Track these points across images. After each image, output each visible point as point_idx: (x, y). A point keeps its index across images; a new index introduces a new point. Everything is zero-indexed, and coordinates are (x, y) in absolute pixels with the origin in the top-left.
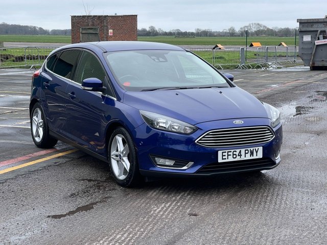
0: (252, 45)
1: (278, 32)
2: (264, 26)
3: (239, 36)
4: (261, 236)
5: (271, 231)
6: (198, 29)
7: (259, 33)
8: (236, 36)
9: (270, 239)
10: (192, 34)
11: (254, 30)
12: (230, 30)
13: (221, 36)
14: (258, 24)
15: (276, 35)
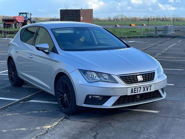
0: (131, 25)
14: (122, 15)
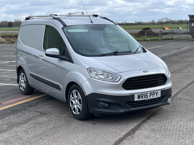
0: (164, 29)
1: (177, 22)
2: (170, 19)
3: (157, 24)
4: (181, 126)
5: (185, 124)
6: (136, 22)
7: (167, 23)
8: (155, 24)
9: (185, 127)
10: (133, 24)
11: (164, 21)
12: (152, 21)
13: (148, 24)
15: (176, 24)
